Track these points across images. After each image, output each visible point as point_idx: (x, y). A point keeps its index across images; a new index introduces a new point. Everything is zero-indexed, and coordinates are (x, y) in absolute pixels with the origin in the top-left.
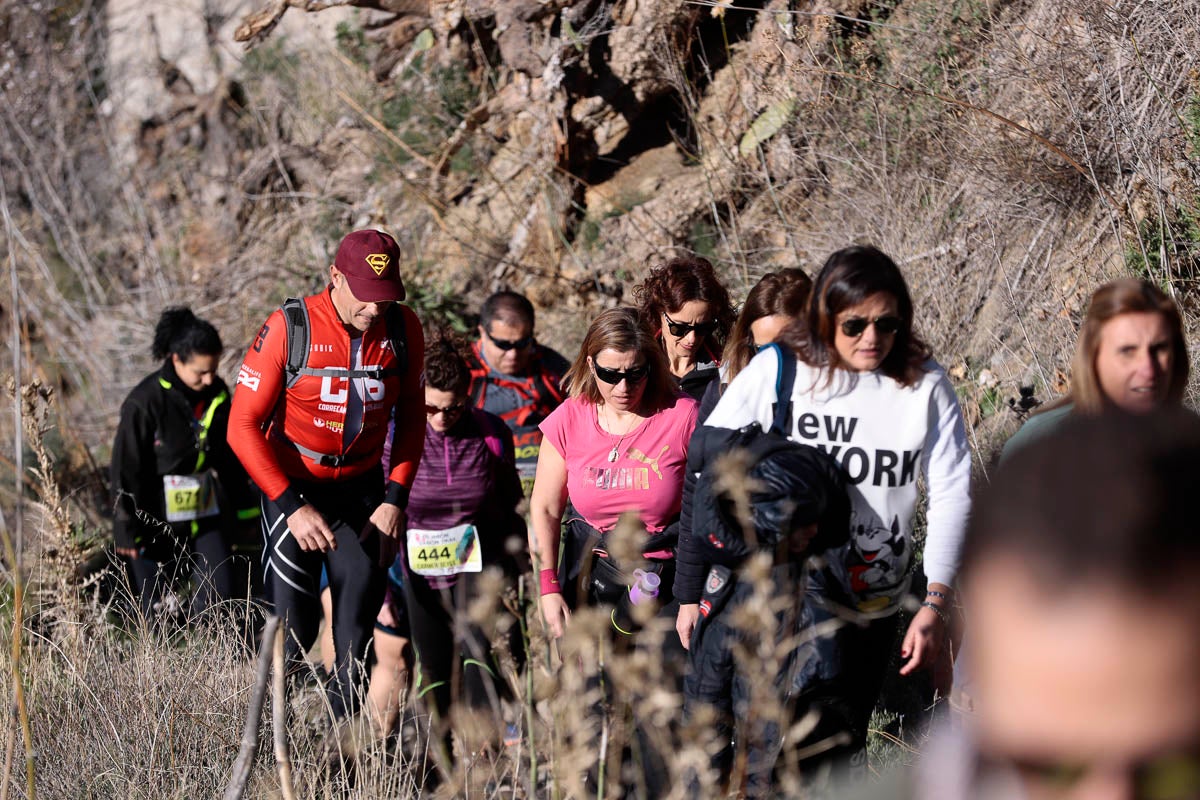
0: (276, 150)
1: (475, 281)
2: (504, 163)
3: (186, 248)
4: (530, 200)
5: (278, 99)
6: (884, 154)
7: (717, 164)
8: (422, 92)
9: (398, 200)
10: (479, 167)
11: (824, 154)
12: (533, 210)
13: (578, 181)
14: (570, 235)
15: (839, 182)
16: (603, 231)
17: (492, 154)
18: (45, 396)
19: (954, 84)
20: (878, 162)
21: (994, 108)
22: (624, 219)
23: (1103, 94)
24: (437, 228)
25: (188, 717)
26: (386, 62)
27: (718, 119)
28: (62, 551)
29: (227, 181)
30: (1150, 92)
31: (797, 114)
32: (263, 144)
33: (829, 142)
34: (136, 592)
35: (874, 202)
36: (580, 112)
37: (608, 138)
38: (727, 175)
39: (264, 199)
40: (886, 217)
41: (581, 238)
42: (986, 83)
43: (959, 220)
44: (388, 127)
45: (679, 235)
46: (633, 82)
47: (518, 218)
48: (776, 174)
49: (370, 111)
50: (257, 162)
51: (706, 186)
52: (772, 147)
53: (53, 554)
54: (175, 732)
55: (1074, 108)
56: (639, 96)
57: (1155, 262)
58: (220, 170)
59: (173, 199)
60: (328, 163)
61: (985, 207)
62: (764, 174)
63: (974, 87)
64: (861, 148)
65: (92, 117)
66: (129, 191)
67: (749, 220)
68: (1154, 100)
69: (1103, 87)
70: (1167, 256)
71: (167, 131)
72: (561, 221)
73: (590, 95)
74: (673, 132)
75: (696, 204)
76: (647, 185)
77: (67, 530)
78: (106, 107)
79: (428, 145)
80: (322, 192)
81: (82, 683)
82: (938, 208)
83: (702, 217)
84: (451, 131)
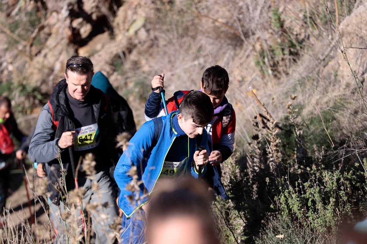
1: (44, 82)
2: (51, 42)
4: (60, 54)
6: (175, 33)
7: (121, 39)
8: (22, 21)
9: (16, 57)
10: (43, 44)
11: (157, 34)
12: (61, 57)
13: (76, 47)
15: (162, 43)
17: (46, 40)
19: (197, 8)
20: (174, 35)
21: (210, 16)
23: (244, 10)
24: (30, 65)
26: (9, 10)
27: (121, 24)
30: (259, 8)
31: (146, 21)
33: (158, 29)
35: (173, 48)
36: (75, 24)
37: (85, 32)
38: (125, 42)
42: (207, 7)
43: (201, 52)
44: (13, 32)
45: (111, 63)
46: (92, 13)
47: (57, 59)
48: (142, 41)
49: (5, 26)
51: (118, 46)
52: (139, 33)
55: (236, 15)
56: (94, 17)
57: (264, 63)
61: (209, 48)
62: (137, 41)
63: (203, 9)
64: (168, 31)
67: (133, 56)
68: (261, 11)
69: (244, 7)
70: (269, 61)
73: (78, 17)
74: (106, 29)
75: (115, 53)
76: (99, 47)
79: (25, 37)
82: (194, 49)
83: (118, 56)
84: (32, 32)
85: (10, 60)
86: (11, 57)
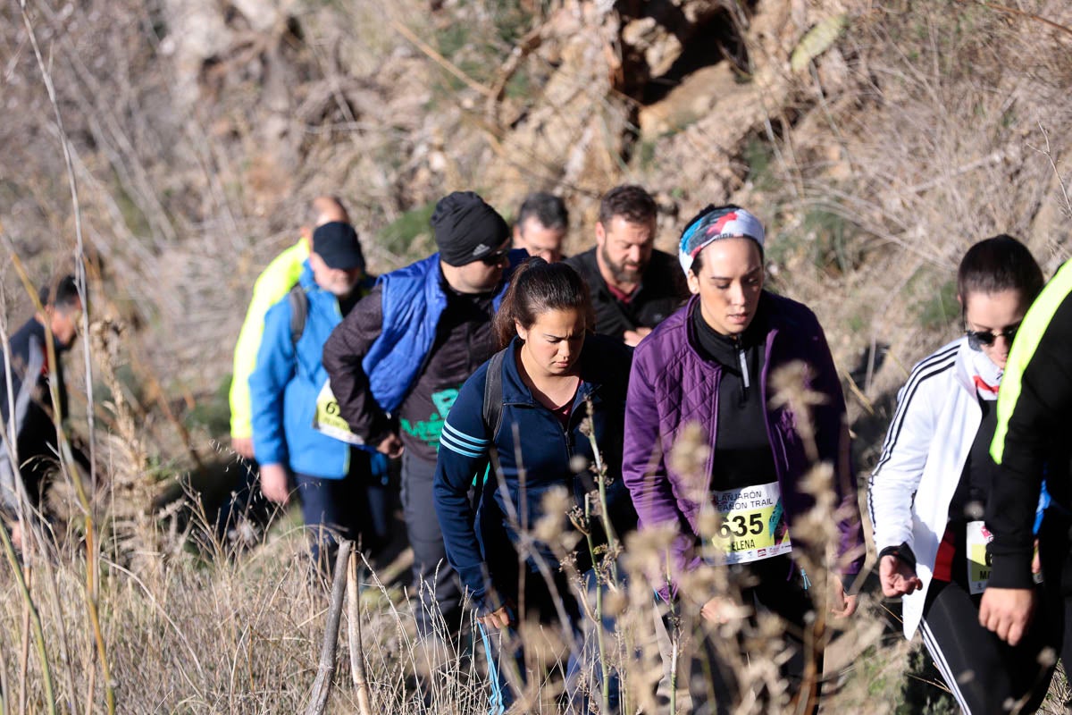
0: (334, 83)
2: (559, 87)
3: (251, 182)
4: (585, 123)
5: (334, 33)
6: (936, 63)
7: (769, 82)
8: (475, 21)
9: (454, 129)
10: (534, 92)
11: (877, 66)
12: (589, 134)
13: (632, 102)
14: (626, 156)
15: (892, 94)
16: (659, 152)
17: (546, 79)
18: (117, 331)
20: (930, 73)
21: (1045, 14)
22: (679, 138)
24: (495, 154)
25: (266, 642)
27: (769, 36)
28: (139, 484)
29: (287, 115)
31: (847, 27)
32: (321, 76)
33: (880, 55)
34: (211, 521)
35: (926, 112)
36: (633, 34)
37: (661, 58)
38: (779, 92)
39: (324, 131)
40: (940, 127)
41: (636, 159)
43: (1012, 127)
44: (446, 55)
45: (734, 152)
47: (575, 140)
48: (829, 89)
49: (425, 39)
50: (316, 94)
51: (759, 104)
52: (823, 62)
53: (130, 487)
54: (254, 657)
56: (690, 14)
58: (280, 103)
59: (235, 135)
60: (385, 94)
61: (1038, 113)
62: (816, 90)
64: (913, 59)
65: (153, 56)
66: (192, 128)
67: (802, 136)
71: (227, 68)
72: (617, 143)
73: (641, 16)
74: (725, 51)
75: (750, 121)
76: (700, 104)
77: (143, 462)
78: (167, 46)
79: (483, 73)
80: (381, 122)
81: (162, 613)
82: (991, 116)
83: (756, 135)
84: (505, 57)
85: (438, 141)
86: (439, 132)
